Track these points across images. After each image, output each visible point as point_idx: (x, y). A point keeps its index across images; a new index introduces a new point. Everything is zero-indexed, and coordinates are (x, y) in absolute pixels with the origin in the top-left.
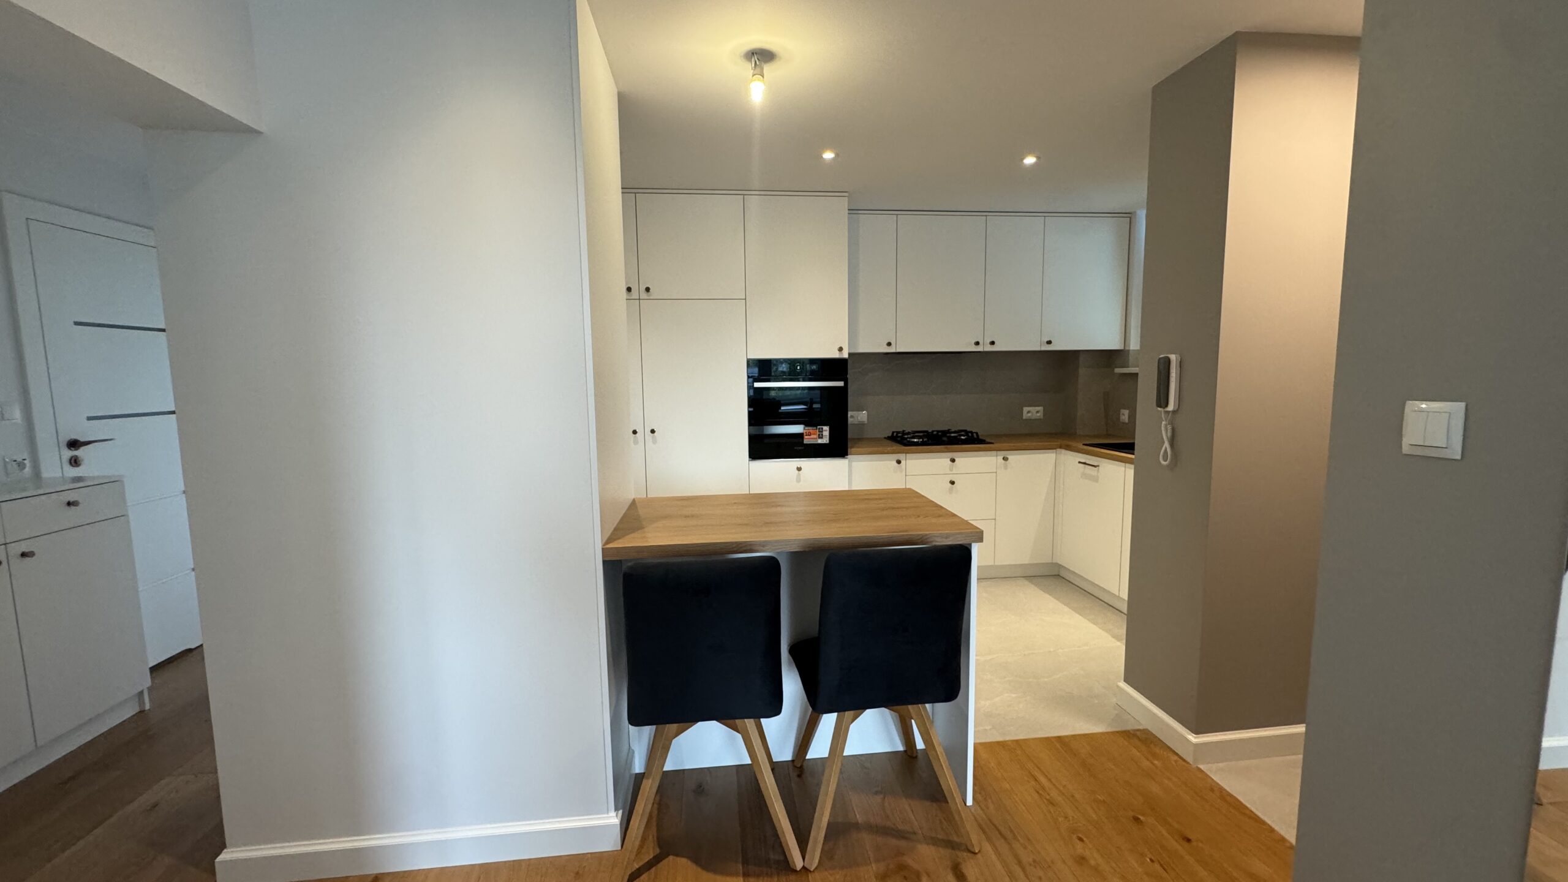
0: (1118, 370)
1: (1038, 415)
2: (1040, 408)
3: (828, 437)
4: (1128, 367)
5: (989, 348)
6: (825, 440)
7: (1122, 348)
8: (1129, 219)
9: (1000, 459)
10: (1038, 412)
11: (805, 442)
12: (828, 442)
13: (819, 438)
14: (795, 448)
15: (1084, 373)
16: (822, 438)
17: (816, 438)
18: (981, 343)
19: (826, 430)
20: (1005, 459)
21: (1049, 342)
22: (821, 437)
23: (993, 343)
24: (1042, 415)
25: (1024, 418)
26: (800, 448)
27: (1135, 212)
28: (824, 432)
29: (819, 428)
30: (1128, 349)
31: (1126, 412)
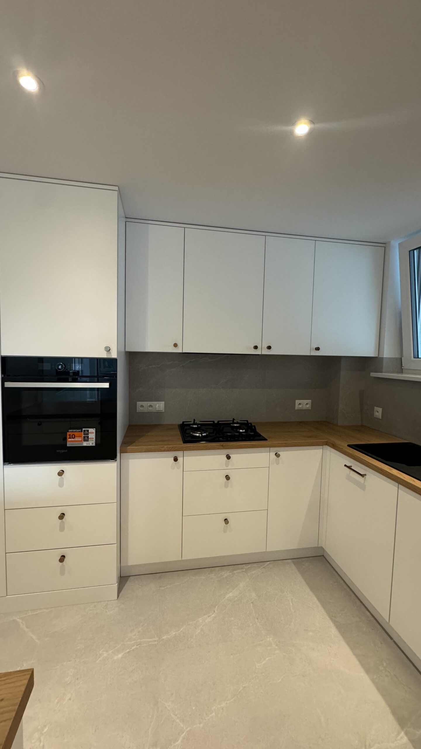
0: (373, 374)
1: (308, 406)
2: (309, 401)
3: (94, 439)
4: (382, 372)
5: (266, 352)
6: (91, 442)
7: (377, 356)
8: (384, 248)
9: (273, 455)
10: (307, 404)
11: (68, 445)
12: (94, 445)
13: (85, 440)
14: (58, 451)
15: (344, 375)
16: (88, 440)
17: (81, 441)
18: (259, 347)
19: (92, 433)
20: (277, 455)
21: (318, 349)
22: (86, 439)
23: (269, 348)
24: (310, 407)
25: (296, 408)
26: (63, 451)
27: (389, 242)
28: (89, 435)
29: (84, 430)
30: (382, 357)
31: (380, 410)
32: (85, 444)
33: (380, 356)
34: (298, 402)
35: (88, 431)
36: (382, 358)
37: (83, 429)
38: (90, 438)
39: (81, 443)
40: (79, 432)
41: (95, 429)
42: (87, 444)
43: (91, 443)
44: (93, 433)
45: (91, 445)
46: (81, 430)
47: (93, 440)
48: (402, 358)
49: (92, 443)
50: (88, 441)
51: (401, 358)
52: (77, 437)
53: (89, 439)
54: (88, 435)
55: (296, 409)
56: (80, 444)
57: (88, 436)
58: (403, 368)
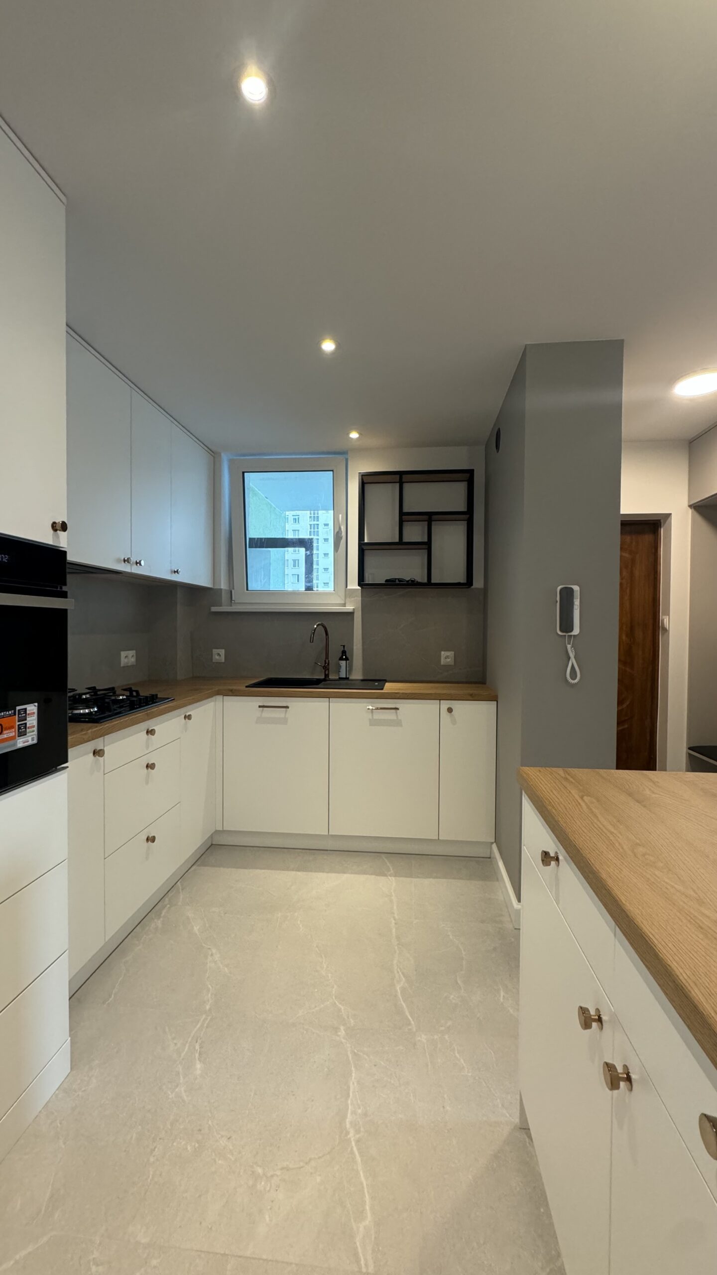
0: (214, 609)
1: (133, 659)
2: (135, 653)
3: (36, 728)
4: (221, 606)
6: (32, 736)
7: (213, 587)
10: (132, 657)
12: (35, 741)
13: (20, 733)
15: (180, 610)
16: (25, 733)
17: (13, 738)
18: (130, 560)
19: (32, 714)
21: (177, 572)
22: (22, 731)
23: (139, 564)
24: (136, 660)
27: (220, 454)
28: (28, 719)
29: (19, 710)
30: (219, 588)
31: (222, 652)
32: (21, 743)
33: (217, 587)
34: (123, 654)
35: (26, 709)
36: (221, 590)
37: (18, 708)
38: (29, 728)
39: (11, 742)
40: (10, 716)
41: (36, 704)
42: (24, 743)
43: (30, 739)
44: (34, 713)
45: (30, 742)
46: (13, 711)
47: (33, 731)
48: (233, 591)
49: (32, 738)
50: (26, 735)
51: (231, 592)
52: (7, 729)
53: (28, 730)
54: (26, 720)
55: (122, 665)
56: (9, 747)
57: (26, 724)
58: (233, 602)
